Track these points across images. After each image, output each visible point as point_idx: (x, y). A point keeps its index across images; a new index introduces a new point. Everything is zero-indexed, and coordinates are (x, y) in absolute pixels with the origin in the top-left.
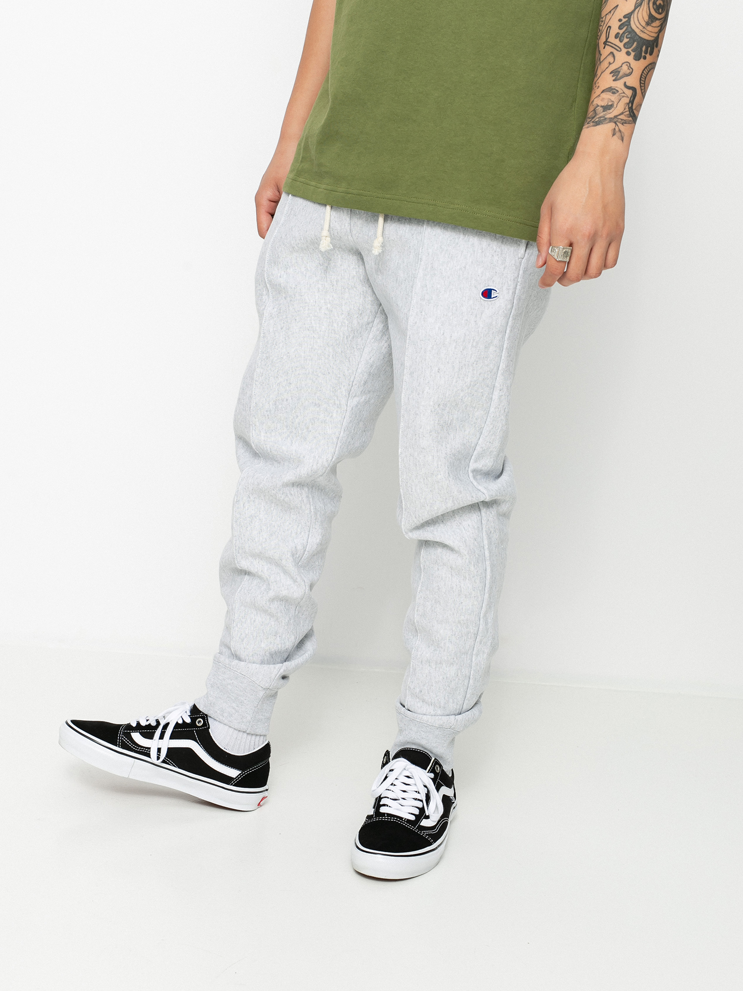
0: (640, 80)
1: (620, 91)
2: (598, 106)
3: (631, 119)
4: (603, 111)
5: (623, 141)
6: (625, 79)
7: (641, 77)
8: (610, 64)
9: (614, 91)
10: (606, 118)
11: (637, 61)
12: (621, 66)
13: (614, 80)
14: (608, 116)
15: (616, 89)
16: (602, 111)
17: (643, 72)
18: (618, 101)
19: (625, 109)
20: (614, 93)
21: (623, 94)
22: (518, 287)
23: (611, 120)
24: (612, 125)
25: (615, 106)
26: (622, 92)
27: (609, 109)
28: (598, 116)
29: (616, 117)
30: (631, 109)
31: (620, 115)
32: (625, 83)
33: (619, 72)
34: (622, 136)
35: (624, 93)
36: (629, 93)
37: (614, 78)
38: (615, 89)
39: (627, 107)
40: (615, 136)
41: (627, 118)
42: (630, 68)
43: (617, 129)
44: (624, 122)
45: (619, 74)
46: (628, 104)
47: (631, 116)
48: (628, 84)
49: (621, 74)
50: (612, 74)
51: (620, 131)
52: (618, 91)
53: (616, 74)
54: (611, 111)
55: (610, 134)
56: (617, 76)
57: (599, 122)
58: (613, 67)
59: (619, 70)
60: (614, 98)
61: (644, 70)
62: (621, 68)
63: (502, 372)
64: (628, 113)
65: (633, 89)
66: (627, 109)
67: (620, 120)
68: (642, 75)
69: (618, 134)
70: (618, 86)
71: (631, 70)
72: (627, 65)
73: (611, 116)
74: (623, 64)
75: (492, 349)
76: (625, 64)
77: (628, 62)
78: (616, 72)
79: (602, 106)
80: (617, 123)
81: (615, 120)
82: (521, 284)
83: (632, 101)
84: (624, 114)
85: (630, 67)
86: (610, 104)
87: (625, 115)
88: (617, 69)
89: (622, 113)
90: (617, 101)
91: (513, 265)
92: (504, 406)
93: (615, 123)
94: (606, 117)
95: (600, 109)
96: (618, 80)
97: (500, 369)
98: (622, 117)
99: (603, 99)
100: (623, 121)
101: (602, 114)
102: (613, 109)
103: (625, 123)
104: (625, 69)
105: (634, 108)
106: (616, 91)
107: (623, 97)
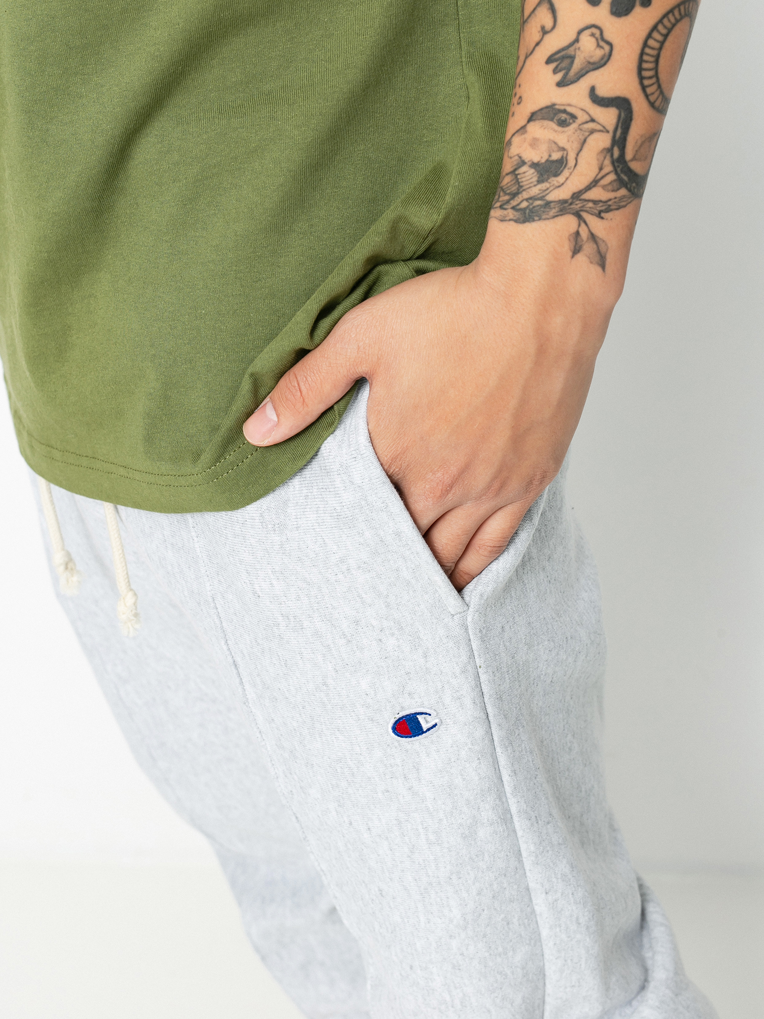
0: (640, 69)
1: (582, 117)
2: (523, 163)
3: (623, 192)
4: (540, 181)
5: (603, 266)
6: (592, 78)
7: (641, 61)
8: (544, 32)
9: (564, 116)
10: (548, 204)
11: (623, 19)
12: (577, 40)
13: (560, 84)
14: (554, 196)
15: (569, 109)
16: (535, 179)
17: (645, 45)
18: (579, 146)
19: (601, 169)
20: (563, 123)
21: (591, 125)
22: (483, 677)
23: (564, 207)
24: (568, 223)
25: (571, 162)
26: (586, 118)
27: (556, 175)
28: (525, 195)
29: (576, 196)
30: (620, 164)
31: (588, 188)
32: (593, 90)
33: (572, 58)
34: (599, 252)
35: (593, 120)
36: (608, 117)
37: (559, 76)
38: (565, 111)
39: (607, 162)
40: (580, 257)
41: (611, 195)
42: (602, 43)
43: (584, 233)
44: (603, 210)
45: (572, 62)
46: (610, 150)
47: (621, 183)
48: (602, 92)
49: (577, 65)
50: (553, 66)
51: (593, 237)
52: (574, 117)
53: (563, 65)
54: (561, 179)
55: (567, 248)
56: (569, 69)
57: (531, 211)
58: (553, 43)
59: (571, 51)
60: (566, 138)
61: (649, 36)
62: (577, 45)
63: (533, 858)
64: (612, 177)
65: (622, 104)
66: (608, 168)
67: (590, 205)
68: (642, 53)
69: (589, 248)
70: (574, 102)
71: (607, 48)
72: (593, 35)
73: (564, 193)
74: (580, 32)
75: (483, 833)
76: (588, 32)
77: (594, 26)
78: (563, 58)
79: (534, 165)
80: (584, 215)
81: (577, 206)
82: (487, 667)
83: (620, 141)
84: (603, 182)
85: (601, 39)
86: (556, 156)
87: (604, 187)
88: (563, 49)
89: (595, 183)
90: (576, 146)
91: (445, 641)
92: (571, 916)
93: (578, 215)
94: (550, 197)
95: (528, 175)
96: (572, 82)
97: (524, 854)
98: (596, 194)
99: (534, 143)
100: (600, 207)
101: (535, 191)
102: (566, 173)
103: (608, 210)
104: (588, 47)
105: (629, 155)
106: (568, 117)
107: (592, 132)
